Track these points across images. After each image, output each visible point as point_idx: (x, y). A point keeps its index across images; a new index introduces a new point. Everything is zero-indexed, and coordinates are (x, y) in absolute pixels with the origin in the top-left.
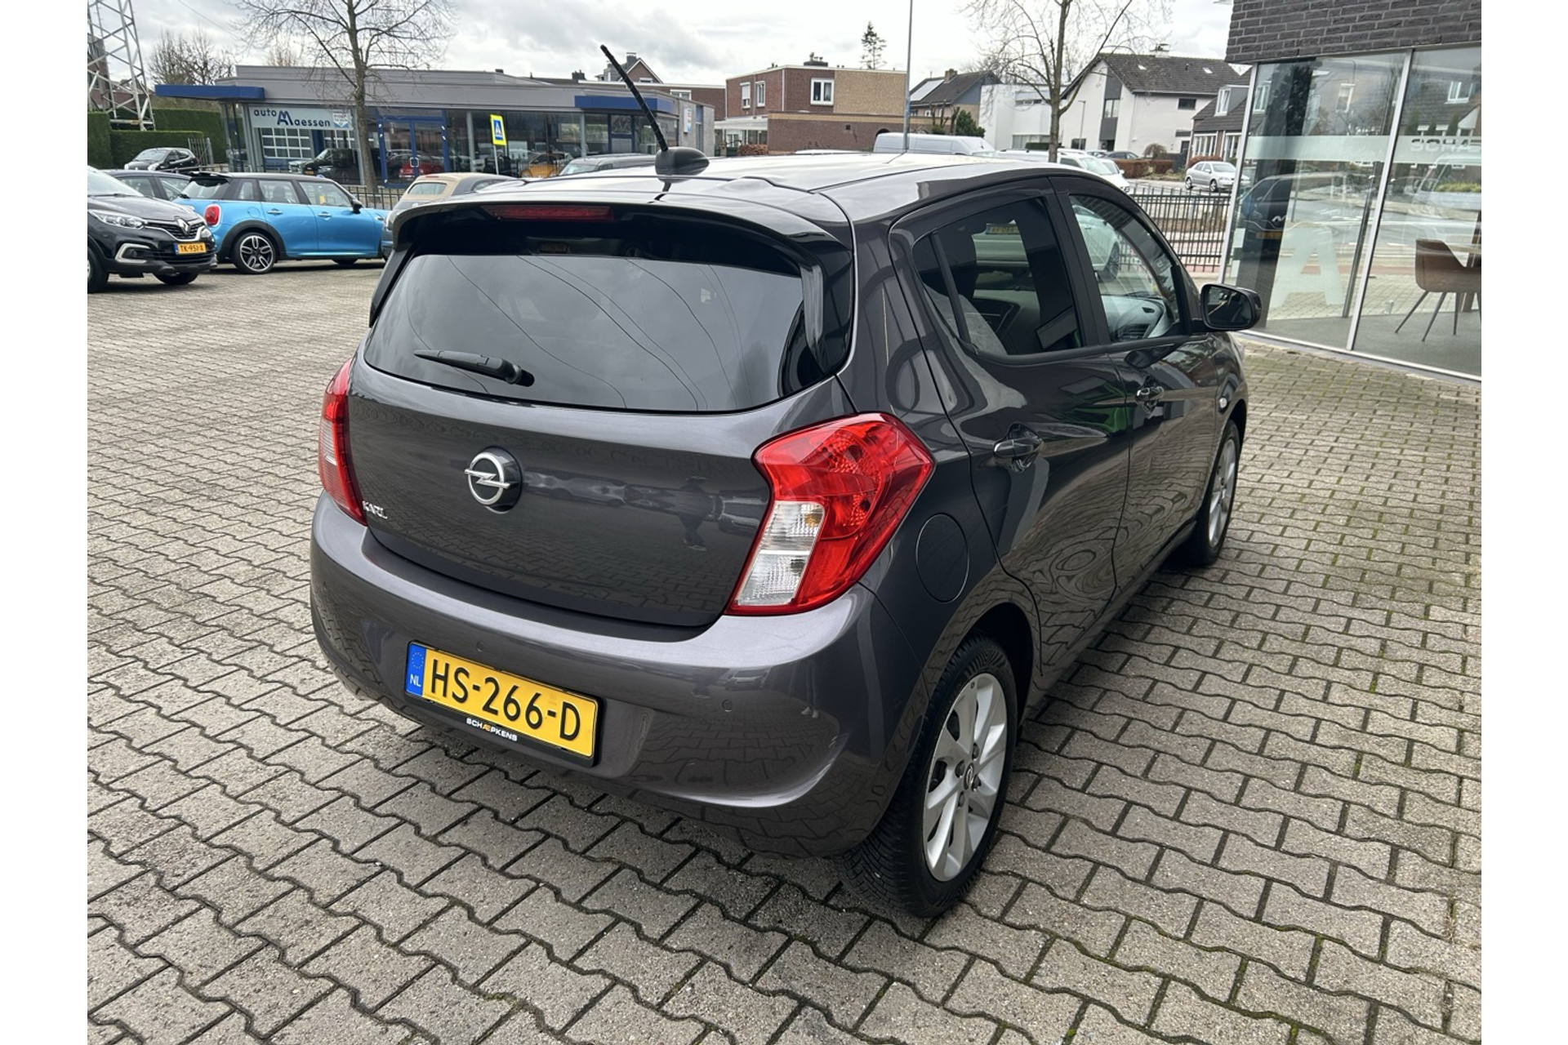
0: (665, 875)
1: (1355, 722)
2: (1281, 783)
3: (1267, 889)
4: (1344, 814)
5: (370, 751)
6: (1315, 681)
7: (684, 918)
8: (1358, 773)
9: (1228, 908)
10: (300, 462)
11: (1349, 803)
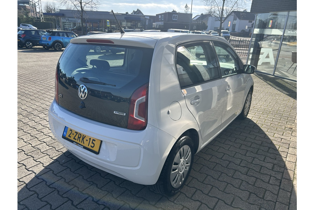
0: (84, 189)
1: (250, 161)
2: (229, 175)
3: (218, 202)
4: (241, 184)
5: (33, 155)
6: (244, 150)
7: (84, 200)
8: (247, 174)
9: (207, 206)
10: (47, 90)
11: (243, 181)
